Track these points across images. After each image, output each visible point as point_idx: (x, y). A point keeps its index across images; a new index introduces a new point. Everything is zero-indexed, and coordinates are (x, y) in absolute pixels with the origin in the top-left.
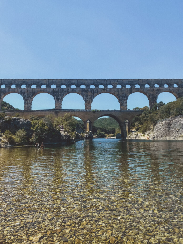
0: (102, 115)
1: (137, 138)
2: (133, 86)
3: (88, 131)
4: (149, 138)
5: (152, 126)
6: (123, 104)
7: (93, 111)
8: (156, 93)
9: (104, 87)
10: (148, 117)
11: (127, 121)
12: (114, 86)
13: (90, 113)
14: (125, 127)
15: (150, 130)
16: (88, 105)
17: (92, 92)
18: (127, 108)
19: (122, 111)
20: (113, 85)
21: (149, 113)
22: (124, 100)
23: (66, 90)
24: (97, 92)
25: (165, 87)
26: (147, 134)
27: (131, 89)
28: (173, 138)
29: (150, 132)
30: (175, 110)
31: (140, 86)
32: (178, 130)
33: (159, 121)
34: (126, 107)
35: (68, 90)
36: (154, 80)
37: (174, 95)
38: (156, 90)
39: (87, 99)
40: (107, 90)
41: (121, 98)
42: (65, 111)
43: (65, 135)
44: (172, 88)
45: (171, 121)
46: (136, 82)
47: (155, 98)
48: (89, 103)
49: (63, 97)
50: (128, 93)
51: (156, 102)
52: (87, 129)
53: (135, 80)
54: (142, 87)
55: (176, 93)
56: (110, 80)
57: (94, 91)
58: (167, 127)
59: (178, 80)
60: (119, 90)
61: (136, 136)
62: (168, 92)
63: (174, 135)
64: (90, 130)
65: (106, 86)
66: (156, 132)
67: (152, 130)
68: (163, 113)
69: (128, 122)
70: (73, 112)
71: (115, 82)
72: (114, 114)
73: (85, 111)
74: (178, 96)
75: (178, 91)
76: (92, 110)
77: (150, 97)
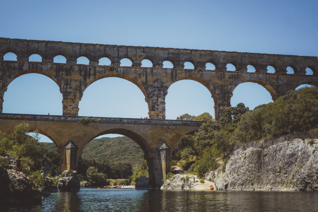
0: (106, 129)
1: (187, 188)
2: (179, 65)
3: (67, 171)
4: (214, 187)
5: (220, 160)
6: (156, 106)
7: (84, 119)
8: (230, 84)
9: (112, 63)
10: (211, 138)
11: (164, 146)
12: (135, 62)
13: (76, 123)
14: (157, 161)
15: (216, 169)
16: (70, 105)
17: (83, 74)
18: (165, 116)
19: (154, 122)
20: (134, 59)
21: (215, 130)
22: (157, 96)
23: (16, 65)
24: (95, 74)
25: (248, 71)
26: (208, 178)
27: (174, 71)
28: (269, 186)
29: (216, 173)
30: (273, 122)
31: (194, 65)
32: (280, 169)
33: (238, 148)
34: (162, 112)
35: (23, 66)
36: (224, 54)
37: (267, 89)
38: (230, 78)
39: (69, 90)
40: (119, 69)
41: (152, 90)
42: (12, 119)
43: (18, 180)
44: (263, 74)
45: (264, 149)
46: (185, 57)
47: (227, 95)
48: (73, 99)
49: (7, 82)
50: (168, 80)
51: (229, 105)
52: (66, 164)
53: (184, 51)
54: (199, 68)
55: (272, 85)
56: (127, 47)
57: (86, 71)
58: (256, 163)
59: (276, 58)
60: (146, 72)
61: (184, 182)
62: (254, 82)
63: (272, 181)
64: (72, 168)
65: (116, 60)
66: (230, 173)
67: (221, 168)
68: (246, 129)
69: (166, 149)
70: (33, 122)
71: (138, 54)
72: (134, 128)
73: (62, 118)
74: (277, 92)
75: (276, 82)
76: (80, 117)
77: (217, 91)
